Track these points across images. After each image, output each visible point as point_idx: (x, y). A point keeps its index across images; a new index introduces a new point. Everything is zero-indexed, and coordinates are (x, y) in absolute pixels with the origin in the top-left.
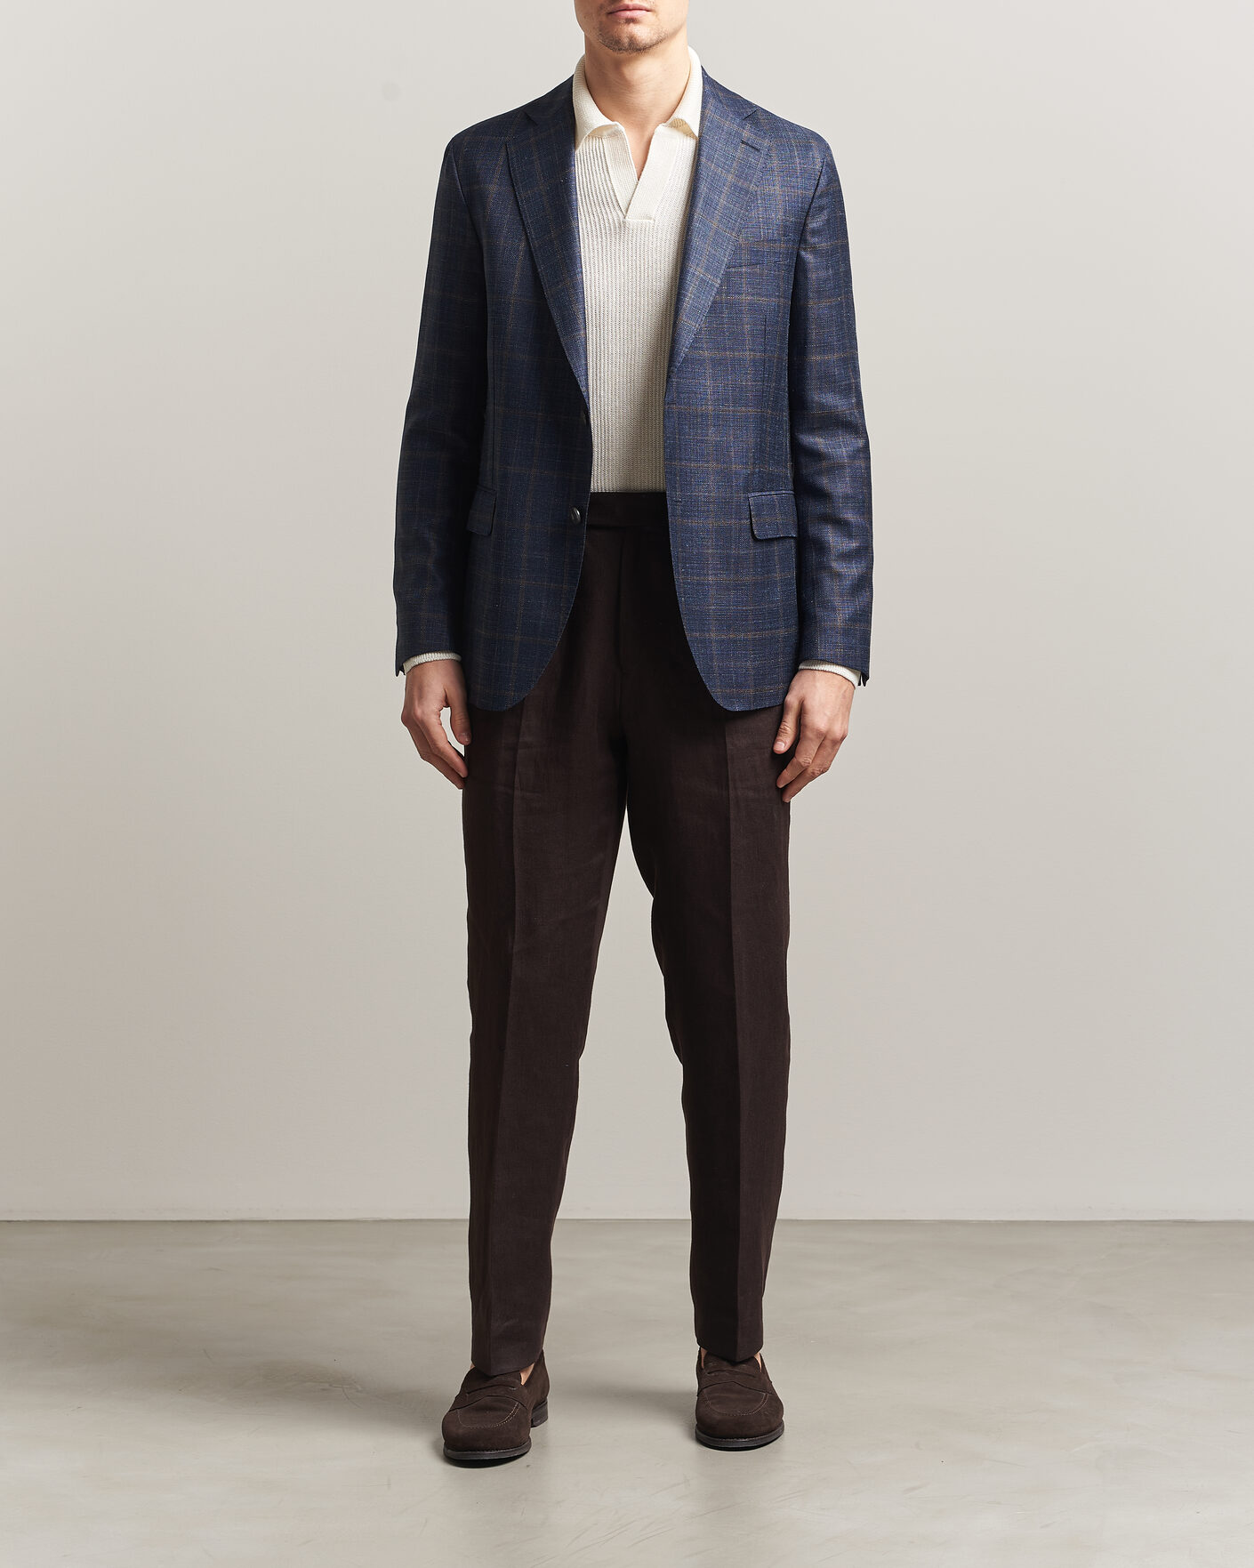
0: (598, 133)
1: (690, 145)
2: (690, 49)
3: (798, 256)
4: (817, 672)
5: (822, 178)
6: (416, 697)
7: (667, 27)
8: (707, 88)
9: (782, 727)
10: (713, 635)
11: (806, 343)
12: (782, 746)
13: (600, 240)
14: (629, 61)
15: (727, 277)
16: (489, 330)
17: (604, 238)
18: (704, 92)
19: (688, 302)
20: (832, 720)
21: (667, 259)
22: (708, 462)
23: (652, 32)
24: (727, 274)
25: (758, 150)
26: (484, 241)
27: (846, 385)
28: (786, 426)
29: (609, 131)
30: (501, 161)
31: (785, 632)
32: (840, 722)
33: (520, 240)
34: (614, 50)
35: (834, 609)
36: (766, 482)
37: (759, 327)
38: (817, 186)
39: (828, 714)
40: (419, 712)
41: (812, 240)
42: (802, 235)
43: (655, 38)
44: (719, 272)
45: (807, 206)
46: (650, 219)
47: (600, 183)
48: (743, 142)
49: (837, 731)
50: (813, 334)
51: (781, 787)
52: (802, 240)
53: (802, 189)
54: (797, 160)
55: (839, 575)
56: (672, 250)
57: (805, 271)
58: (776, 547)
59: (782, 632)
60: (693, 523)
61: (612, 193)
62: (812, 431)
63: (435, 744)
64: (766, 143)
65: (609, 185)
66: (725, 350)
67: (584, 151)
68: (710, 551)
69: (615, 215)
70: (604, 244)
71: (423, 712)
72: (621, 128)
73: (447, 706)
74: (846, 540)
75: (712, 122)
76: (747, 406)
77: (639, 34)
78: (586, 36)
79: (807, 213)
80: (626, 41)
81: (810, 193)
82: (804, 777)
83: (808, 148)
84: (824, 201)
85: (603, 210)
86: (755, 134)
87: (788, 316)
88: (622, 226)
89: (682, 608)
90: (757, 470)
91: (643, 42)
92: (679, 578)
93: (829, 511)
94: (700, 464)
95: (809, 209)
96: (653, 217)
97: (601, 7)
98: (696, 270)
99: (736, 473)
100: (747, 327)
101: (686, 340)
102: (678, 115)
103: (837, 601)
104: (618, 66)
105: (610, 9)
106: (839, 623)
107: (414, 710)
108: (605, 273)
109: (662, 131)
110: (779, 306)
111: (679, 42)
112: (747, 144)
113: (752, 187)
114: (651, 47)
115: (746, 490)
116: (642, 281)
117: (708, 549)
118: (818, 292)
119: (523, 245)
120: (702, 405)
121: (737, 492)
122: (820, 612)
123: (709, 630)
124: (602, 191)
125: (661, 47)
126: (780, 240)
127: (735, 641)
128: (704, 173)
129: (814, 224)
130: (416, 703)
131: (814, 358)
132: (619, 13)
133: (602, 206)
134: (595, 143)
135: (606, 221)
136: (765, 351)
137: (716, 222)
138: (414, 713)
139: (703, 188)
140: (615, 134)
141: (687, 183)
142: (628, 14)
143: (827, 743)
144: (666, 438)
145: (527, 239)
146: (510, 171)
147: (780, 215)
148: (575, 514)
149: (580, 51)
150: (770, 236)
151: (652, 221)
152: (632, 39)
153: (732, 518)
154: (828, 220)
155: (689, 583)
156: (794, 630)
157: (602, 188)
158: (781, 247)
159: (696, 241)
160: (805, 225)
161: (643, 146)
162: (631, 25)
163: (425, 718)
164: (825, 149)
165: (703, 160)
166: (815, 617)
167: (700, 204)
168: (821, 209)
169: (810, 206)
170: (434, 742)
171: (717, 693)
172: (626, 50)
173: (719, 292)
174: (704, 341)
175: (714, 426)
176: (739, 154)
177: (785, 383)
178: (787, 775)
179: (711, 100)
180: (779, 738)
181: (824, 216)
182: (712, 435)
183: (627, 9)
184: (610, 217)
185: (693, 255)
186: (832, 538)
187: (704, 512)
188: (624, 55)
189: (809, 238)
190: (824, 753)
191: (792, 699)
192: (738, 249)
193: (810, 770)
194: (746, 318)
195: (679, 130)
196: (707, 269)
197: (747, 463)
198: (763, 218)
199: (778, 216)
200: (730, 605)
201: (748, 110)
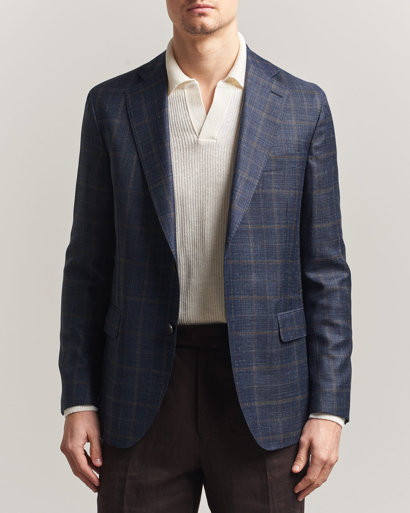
0: (182, 86)
1: (238, 93)
2: (239, 33)
3: (307, 163)
4: (320, 421)
5: (321, 114)
6: (69, 436)
7: (226, 19)
8: (250, 58)
9: (298, 456)
10: (256, 404)
11: (311, 217)
12: (298, 468)
13: (182, 152)
14: (201, 40)
15: (263, 179)
16: (115, 210)
17: (185, 151)
18: (247, 61)
19: (238, 195)
20: (330, 452)
21: (225, 164)
22: (252, 295)
23: (216, 22)
24: (263, 177)
25: (281, 97)
26: (111, 155)
27: (335, 241)
28: (299, 268)
29: (189, 84)
30: (122, 104)
31: (301, 397)
32: (335, 453)
33: (134, 154)
34: (192, 33)
35: (331, 380)
36: (288, 305)
37: (283, 209)
38: (319, 119)
39: (328, 448)
40: (70, 446)
41: (316, 153)
42: (309, 150)
43: (217, 25)
44: (258, 175)
45: (312, 132)
46: (214, 139)
47: (183, 117)
48: (272, 92)
49: (333, 458)
50: (316, 211)
51: (297, 492)
52: (309, 152)
53: (310, 122)
54: (306, 103)
55: (333, 358)
56: (228, 159)
57: (311, 172)
58: (294, 345)
59: (300, 398)
60: (243, 334)
61: (190, 123)
62: (315, 270)
63: (79, 466)
64: (287, 92)
65: (188, 118)
66: (261, 224)
67: (173, 97)
68: (254, 351)
69: (192, 137)
70: (185, 155)
71: (73, 446)
72: (197, 82)
73: (88, 441)
74: (337, 336)
75: (252, 80)
76: (276, 259)
77: (207, 23)
78: (174, 25)
79: (312, 136)
80: (199, 27)
81: (314, 124)
82: (311, 486)
83: (313, 96)
84: (323, 129)
85: (185, 134)
86: (280, 87)
87: (300, 201)
88: (196, 144)
89: (238, 389)
90: (283, 298)
91: (210, 28)
92: (235, 370)
93: (326, 318)
94: (247, 296)
95: (314, 134)
96: (216, 138)
97: (183, 6)
98: (243, 174)
99: (270, 302)
100: (275, 209)
101: (237, 220)
102: (231, 75)
103: (333, 376)
104: (194, 43)
105: (189, 7)
106: (334, 389)
107: (68, 444)
108: (186, 173)
109: (221, 84)
110: (295, 195)
111: (232, 28)
112: (274, 93)
113: (278, 121)
114: (215, 31)
115: (276, 311)
116: (209, 177)
117: (252, 349)
118: (319, 185)
119: (135, 158)
120: (247, 259)
121: (271, 313)
122: (322, 382)
123: (254, 401)
124: (184, 122)
125: (221, 31)
126: (296, 154)
127: (270, 406)
128: (247, 113)
129: (316, 143)
130: (69, 440)
131: (317, 226)
132: (194, 10)
133: (183, 131)
134: (180, 92)
135: (186, 140)
136: (287, 223)
137: (255, 143)
138: (68, 447)
139: (247, 122)
140: (193, 86)
141: (237, 117)
142: (200, 10)
143: (327, 466)
144: (226, 282)
145: (138, 154)
146: (127, 110)
147: (296, 138)
148: (169, 328)
149: (170, 35)
150: (289, 151)
151: (215, 141)
152: (203, 27)
153: (267, 330)
154: (325, 140)
155: (241, 372)
156: (306, 395)
157: (183, 120)
158: (297, 158)
159: (243, 156)
160: (311, 144)
161: (209, 94)
162: (202, 17)
163: (74, 449)
164: (323, 96)
165: (247, 104)
166: (319, 385)
167: (245, 132)
168: (321, 133)
169: (314, 132)
170: (78, 464)
171: (260, 440)
172: (199, 33)
173: (258, 188)
174: (248, 218)
175: (255, 272)
176: (269, 100)
177: (298, 243)
178: (301, 485)
179: (252, 66)
180: (295, 463)
181: (323, 138)
182: (254, 278)
183: (199, 7)
184: (189, 138)
185: (241, 165)
186: (329, 334)
187: (249, 326)
188: (197, 37)
189: (313, 151)
190: (325, 472)
191: (304, 439)
192: (269, 160)
193: (316, 483)
194: (275, 203)
195: (232, 84)
196: (250, 174)
197: (276, 295)
198: (284, 140)
199: (294, 139)
200: (266, 384)
201: (275, 71)
